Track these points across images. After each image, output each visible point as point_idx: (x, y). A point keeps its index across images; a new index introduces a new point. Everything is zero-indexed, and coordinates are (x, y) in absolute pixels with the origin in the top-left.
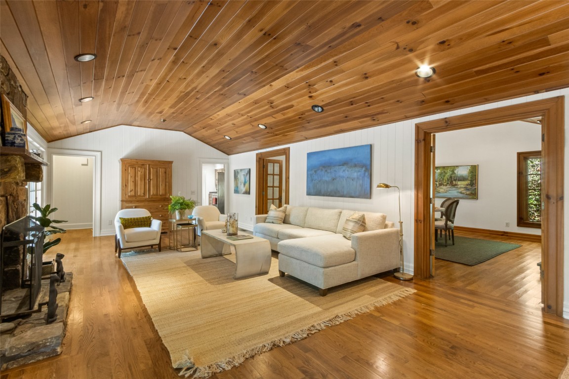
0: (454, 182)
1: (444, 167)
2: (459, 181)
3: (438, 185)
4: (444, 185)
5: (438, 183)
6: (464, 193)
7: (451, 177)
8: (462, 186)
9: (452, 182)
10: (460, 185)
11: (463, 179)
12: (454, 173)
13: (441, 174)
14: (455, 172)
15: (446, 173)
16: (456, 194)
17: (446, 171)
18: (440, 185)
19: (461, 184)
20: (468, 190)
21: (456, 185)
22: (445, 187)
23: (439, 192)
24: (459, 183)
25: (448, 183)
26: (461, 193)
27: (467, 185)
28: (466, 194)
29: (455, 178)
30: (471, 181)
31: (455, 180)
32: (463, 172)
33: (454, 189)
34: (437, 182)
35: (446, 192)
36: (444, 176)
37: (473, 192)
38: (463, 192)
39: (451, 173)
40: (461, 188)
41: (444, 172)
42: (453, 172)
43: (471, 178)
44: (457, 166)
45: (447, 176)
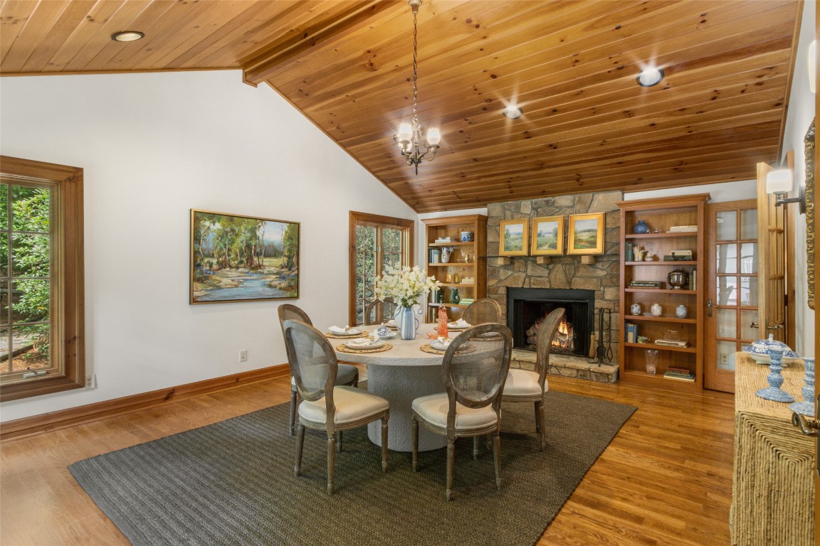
0: (255, 259)
1: (231, 218)
2: (265, 256)
3: (215, 267)
4: (231, 267)
5: (215, 261)
6: (275, 287)
7: (249, 246)
8: (272, 269)
9: (250, 259)
10: (269, 266)
11: (273, 252)
12: (254, 236)
13: (222, 235)
14: (258, 233)
15: (237, 235)
16: (260, 289)
17: (237, 229)
18: (223, 265)
19: (272, 264)
20: (284, 278)
21: (260, 266)
22: (233, 273)
23: (219, 288)
24: (267, 261)
25: (241, 262)
26: (270, 286)
27: (283, 268)
28: (281, 289)
29: (258, 250)
30: (289, 257)
31: (258, 255)
32: (273, 235)
33: (255, 277)
34: (213, 256)
35: (236, 286)
36: (232, 242)
37: (292, 283)
38: (273, 283)
39: (249, 235)
40: (270, 273)
41: (233, 230)
42: (253, 231)
43: (290, 251)
44: (262, 220)
45: (238, 241)
